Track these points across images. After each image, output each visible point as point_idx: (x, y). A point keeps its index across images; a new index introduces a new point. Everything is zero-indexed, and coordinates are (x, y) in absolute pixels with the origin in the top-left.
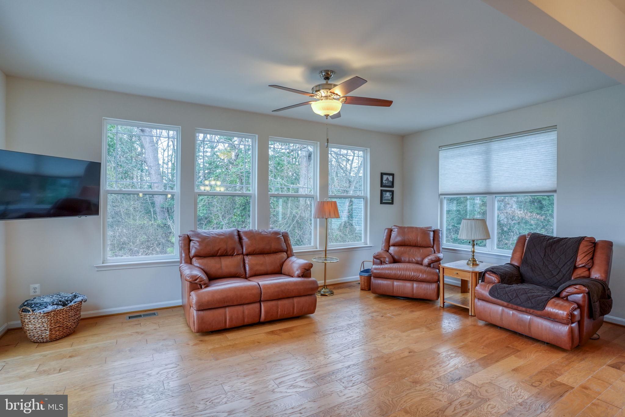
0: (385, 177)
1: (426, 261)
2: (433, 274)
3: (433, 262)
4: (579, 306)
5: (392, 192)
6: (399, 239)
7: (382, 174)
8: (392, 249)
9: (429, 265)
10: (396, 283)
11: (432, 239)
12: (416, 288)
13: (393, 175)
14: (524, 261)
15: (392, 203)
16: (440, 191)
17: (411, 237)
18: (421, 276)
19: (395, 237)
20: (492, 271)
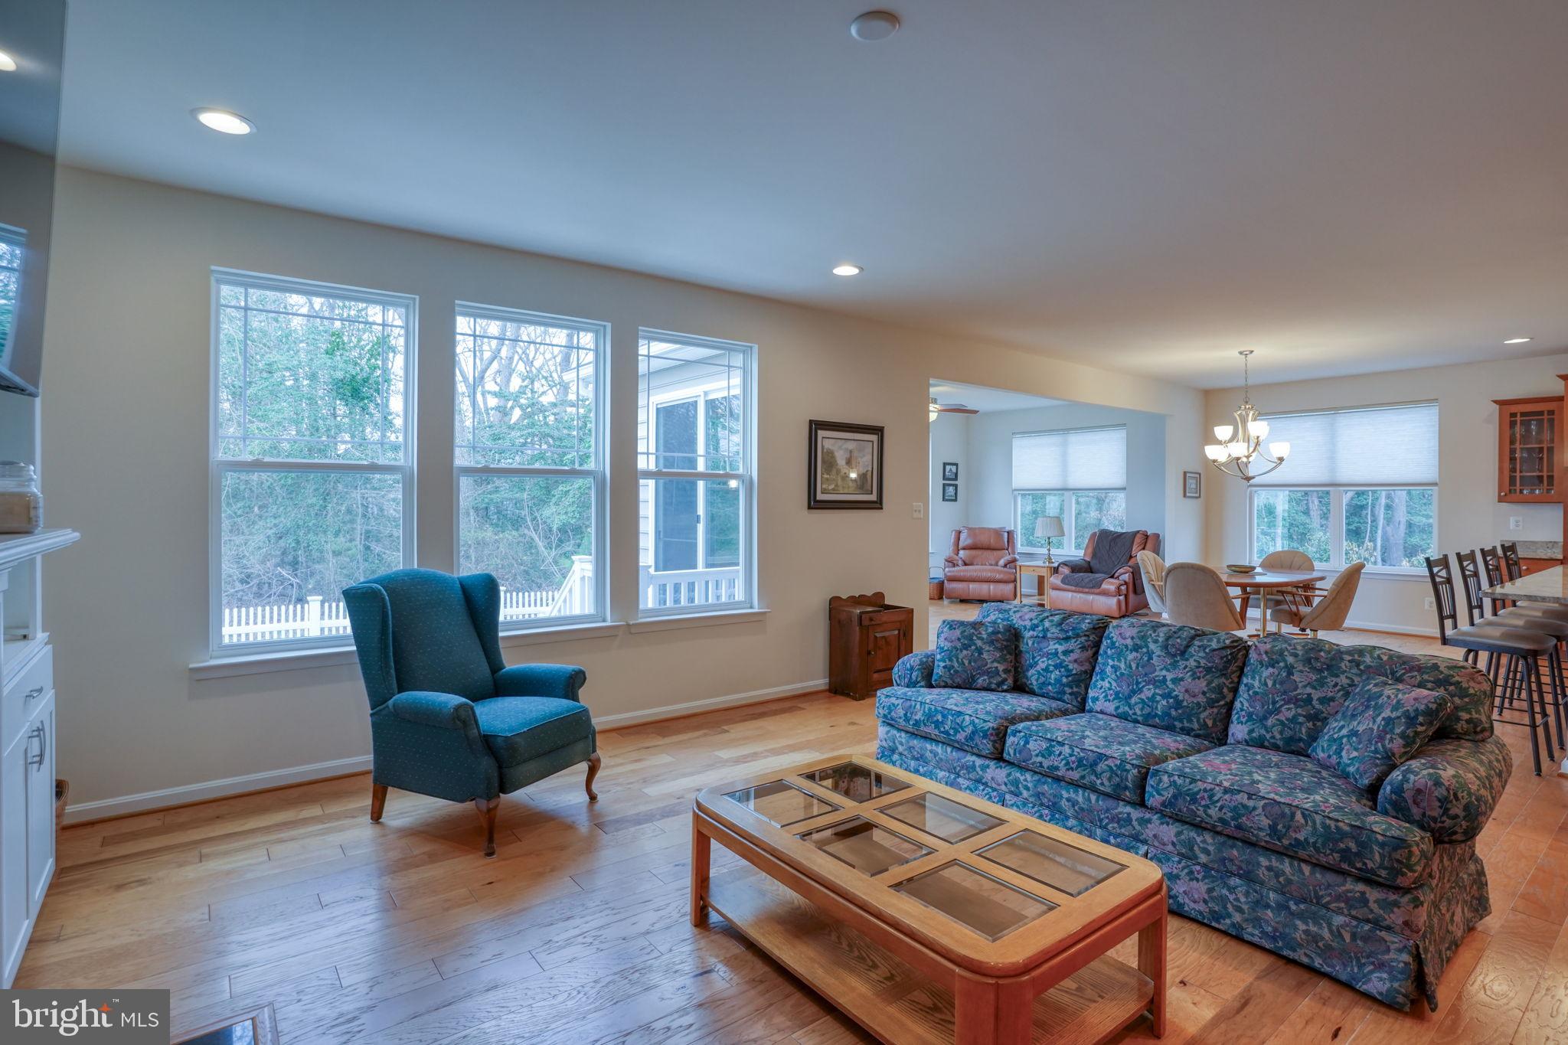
0: (948, 468)
1: (1002, 562)
2: (1010, 573)
3: (1010, 562)
4: (1126, 583)
5: (956, 486)
6: (969, 542)
7: (945, 464)
8: (961, 552)
9: (1005, 566)
10: (972, 586)
11: (1006, 540)
12: (993, 589)
13: (956, 465)
14: (1094, 555)
15: (956, 500)
16: (1014, 486)
17: (984, 539)
18: (998, 576)
19: (965, 540)
20: (1065, 564)
